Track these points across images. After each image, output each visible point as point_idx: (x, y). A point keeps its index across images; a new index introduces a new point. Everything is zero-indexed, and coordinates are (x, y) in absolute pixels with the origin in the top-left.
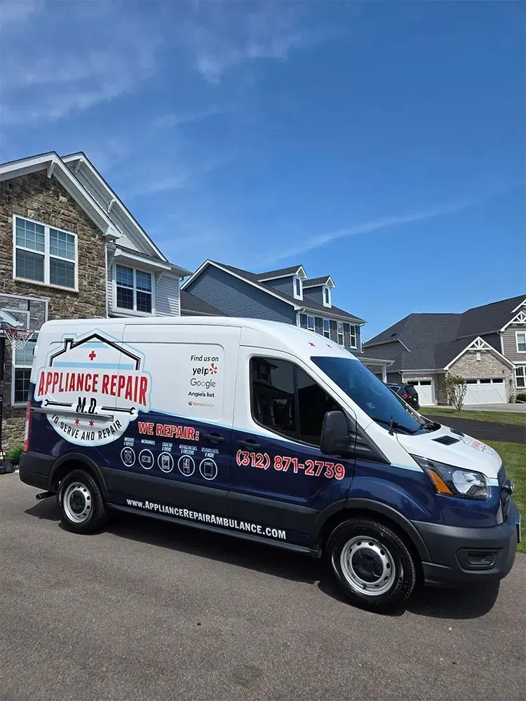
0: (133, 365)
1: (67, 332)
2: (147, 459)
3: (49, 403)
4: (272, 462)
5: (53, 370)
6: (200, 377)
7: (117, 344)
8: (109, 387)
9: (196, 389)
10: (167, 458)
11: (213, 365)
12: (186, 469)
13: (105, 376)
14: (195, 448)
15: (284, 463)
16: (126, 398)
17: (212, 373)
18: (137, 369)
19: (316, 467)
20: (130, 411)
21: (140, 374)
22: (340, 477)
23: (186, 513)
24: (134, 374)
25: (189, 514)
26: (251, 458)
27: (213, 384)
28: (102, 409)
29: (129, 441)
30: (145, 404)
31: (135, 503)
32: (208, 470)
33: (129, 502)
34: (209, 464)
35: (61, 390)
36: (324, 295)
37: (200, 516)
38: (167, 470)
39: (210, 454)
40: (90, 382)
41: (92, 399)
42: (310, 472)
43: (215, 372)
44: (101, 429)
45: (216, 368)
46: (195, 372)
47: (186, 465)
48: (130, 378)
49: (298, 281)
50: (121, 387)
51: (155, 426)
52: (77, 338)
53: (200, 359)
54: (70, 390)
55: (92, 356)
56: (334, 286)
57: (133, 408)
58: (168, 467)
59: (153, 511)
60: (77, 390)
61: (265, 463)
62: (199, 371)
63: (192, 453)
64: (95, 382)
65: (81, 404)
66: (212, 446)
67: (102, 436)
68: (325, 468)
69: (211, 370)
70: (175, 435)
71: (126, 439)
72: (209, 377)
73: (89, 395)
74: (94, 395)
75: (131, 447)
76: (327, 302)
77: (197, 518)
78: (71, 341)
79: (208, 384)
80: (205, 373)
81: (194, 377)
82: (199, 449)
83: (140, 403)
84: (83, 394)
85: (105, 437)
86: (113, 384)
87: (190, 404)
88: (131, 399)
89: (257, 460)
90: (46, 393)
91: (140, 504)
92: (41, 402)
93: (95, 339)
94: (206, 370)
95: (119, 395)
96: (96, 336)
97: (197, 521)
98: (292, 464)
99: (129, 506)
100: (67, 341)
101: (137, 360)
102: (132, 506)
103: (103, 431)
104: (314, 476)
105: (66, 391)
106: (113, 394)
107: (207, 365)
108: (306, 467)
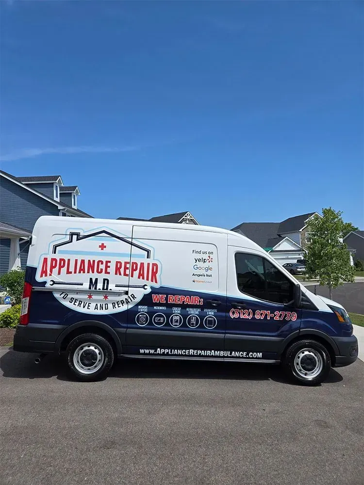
0: (144, 255)
1: (72, 227)
2: (160, 320)
3: (54, 283)
4: (254, 314)
5: (58, 256)
6: (200, 264)
7: (126, 239)
8: (122, 270)
9: (198, 272)
10: (178, 318)
11: (209, 257)
12: (193, 324)
13: (117, 262)
14: (199, 310)
15: (261, 314)
16: (139, 278)
17: (209, 262)
18: (148, 258)
19: (281, 315)
20: (143, 287)
21: (151, 261)
22: (294, 319)
23: (191, 351)
24: (146, 261)
25: (194, 353)
26: (240, 313)
27: (211, 269)
28: (116, 286)
29: (144, 309)
30: (156, 282)
31: (147, 351)
32: (210, 322)
33: (142, 351)
34: (210, 319)
35: (68, 272)
36: (73, 200)
37: (203, 353)
38: (177, 326)
39: (211, 313)
40: (103, 267)
41: (104, 280)
42: (277, 318)
43: (212, 261)
44: (114, 301)
45: (212, 259)
46: (196, 261)
47: (193, 321)
48: (142, 264)
49: (57, 186)
50: (133, 270)
51: (167, 297)
52: (84, 232)
53: (199, 252)
54: (80, 272)
55: (103, 247)
56: (79, 194)
57: (146, 285)
58: (178, 324)
59: (163, 354)
60: (88, 272)
61: (249, 315)
62: (199, 260)
63: (197, 313)
64: (107, 267)
65: (93, 283)
66: (212, 308)
67: (116, 306)
68: (286, 315)
69: (208, 260)
70: (184, 302)
71: (139, 307)
72: (207, 264)
73: (101, 277)
74: (107, 276)
75: (145, 312)
76: (75, 205)
77: (200, 354)
78: (78, 234)
79: (207, 269)
80: (204, 261)
81: (196, 264)
82: (202, 310)
83: (152, 281)
84: (94, 276)
85: (119, 307)
86: (126, 268)
87: (193, 281)
88: (143, 278)
89: (244, 314)
90: (50, 275)
91: (152, 351)
92: (45, 283)
93: (104, 234)
94: (204, 260)
95: (132, 276)
96: (104, 232)
97: (200, 356)
98: (266, 315)
99: (142, 354)
100: (72, 234)
101: (148, 252)
102: (144, 354)
103: (117, 302)
104: (279, 320)
105: (75, 272)
106: (125, 274)
107: (206, 257)
108: (275, 315)
